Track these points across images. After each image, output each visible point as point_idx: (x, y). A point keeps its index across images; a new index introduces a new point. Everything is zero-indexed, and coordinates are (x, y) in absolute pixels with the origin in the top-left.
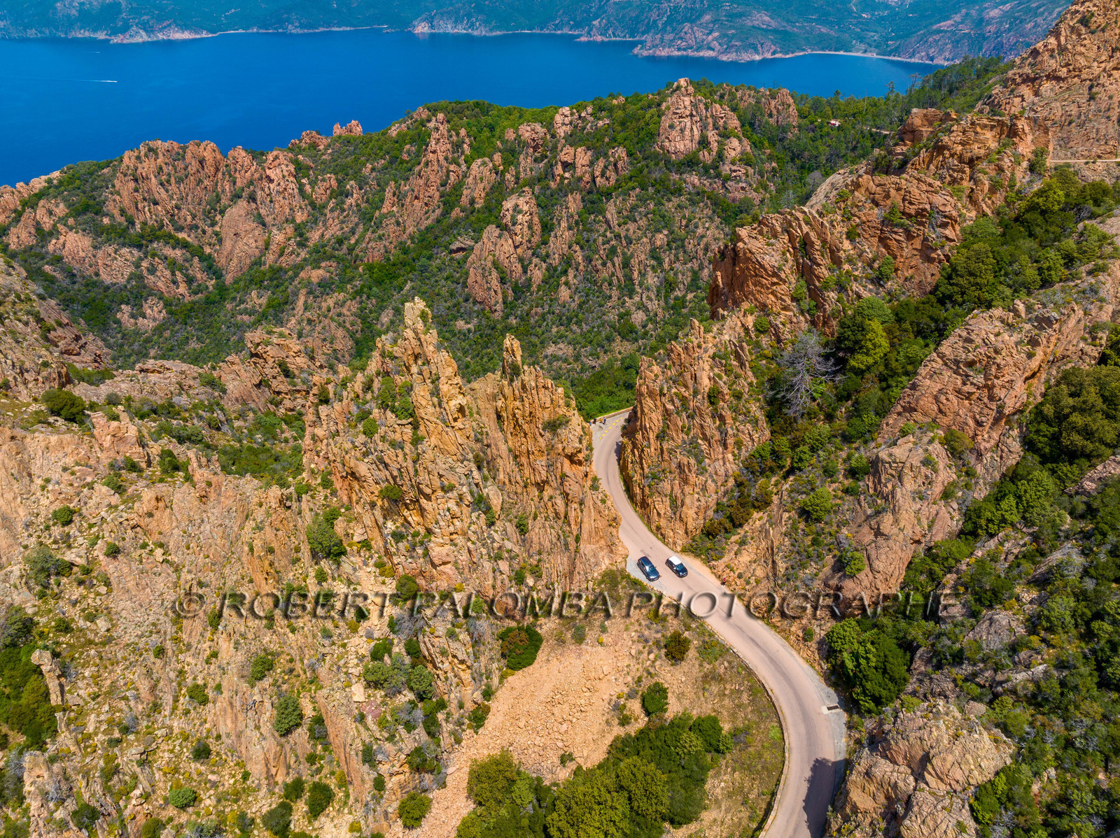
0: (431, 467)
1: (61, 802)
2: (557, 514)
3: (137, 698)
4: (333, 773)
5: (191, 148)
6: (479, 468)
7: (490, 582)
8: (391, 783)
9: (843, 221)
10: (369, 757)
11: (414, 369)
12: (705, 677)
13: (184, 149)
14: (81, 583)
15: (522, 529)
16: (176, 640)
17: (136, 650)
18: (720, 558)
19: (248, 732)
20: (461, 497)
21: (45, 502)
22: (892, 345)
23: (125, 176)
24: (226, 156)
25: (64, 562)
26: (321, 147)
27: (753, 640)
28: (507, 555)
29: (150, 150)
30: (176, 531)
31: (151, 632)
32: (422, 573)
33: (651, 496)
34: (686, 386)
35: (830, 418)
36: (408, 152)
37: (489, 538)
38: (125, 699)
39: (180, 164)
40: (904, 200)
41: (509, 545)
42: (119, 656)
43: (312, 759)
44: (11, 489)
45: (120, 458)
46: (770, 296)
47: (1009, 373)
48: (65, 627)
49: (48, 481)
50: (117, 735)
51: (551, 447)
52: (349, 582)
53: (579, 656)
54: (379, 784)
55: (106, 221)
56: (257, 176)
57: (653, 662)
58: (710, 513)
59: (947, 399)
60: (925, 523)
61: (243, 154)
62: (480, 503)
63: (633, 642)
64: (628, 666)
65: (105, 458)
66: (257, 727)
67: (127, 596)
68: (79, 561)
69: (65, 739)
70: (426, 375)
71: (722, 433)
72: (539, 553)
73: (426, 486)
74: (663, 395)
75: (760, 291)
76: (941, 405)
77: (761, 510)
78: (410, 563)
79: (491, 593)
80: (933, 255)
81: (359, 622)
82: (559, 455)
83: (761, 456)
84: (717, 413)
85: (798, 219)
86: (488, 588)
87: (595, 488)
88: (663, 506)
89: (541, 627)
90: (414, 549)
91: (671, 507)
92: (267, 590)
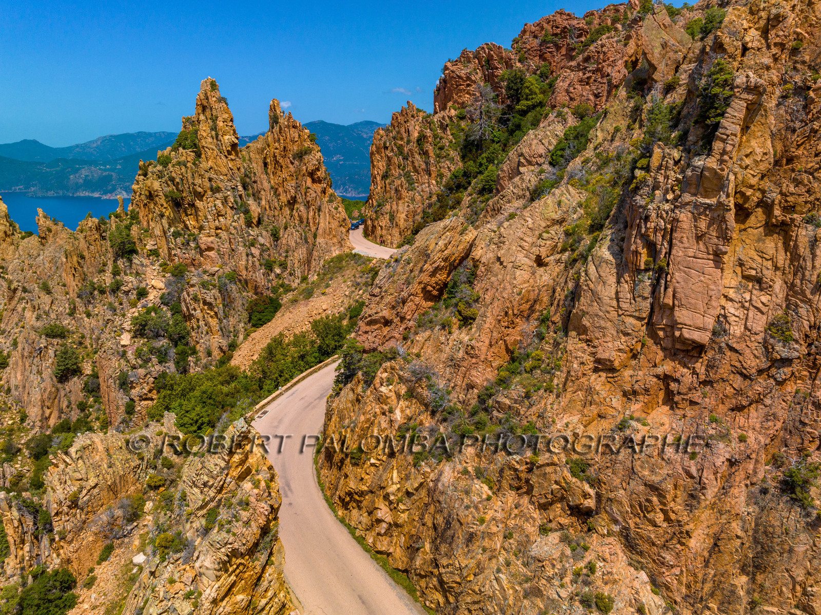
0: (203, 172)
2: (301, 219)
6: (245, 189)
7: (243, 263)
8: (140, 407)
9: (516, 53)
11: (202, 117)
15: (275, 236)
19: (32, 377)
28: (259, 246)
32: (192, 262)
34: (402, 139)
37: (246, 233)
40: (552, 27)
41: (262, 241)
43: (82, 407)
46: (466, 95)
47: (612, 56)
52: (138, 274)
54: (130, 408)
57: (362, 295)
58: (418, 217)
59: (574, 89)
62: (241, 208)
63: (348, 287)
71: (427, 163)
72: (287, 252)
73: (199, 186)
74: (386, 148)
75: (461, 96)
76: (571, 95)
77: (455, 208)
78: (184, 253)
79: (244, 273)
80: (574, 54)
81: (139, 299)
82: (304, 175)
83: (456, 177)
84: (422, 150)
85: (483, 48)
86: (242, 268)
87: (330, 201)
88: (384, 221)
89: (282, 300)
90: (188, 243)
91: (390, 220)
92: (73, 284)
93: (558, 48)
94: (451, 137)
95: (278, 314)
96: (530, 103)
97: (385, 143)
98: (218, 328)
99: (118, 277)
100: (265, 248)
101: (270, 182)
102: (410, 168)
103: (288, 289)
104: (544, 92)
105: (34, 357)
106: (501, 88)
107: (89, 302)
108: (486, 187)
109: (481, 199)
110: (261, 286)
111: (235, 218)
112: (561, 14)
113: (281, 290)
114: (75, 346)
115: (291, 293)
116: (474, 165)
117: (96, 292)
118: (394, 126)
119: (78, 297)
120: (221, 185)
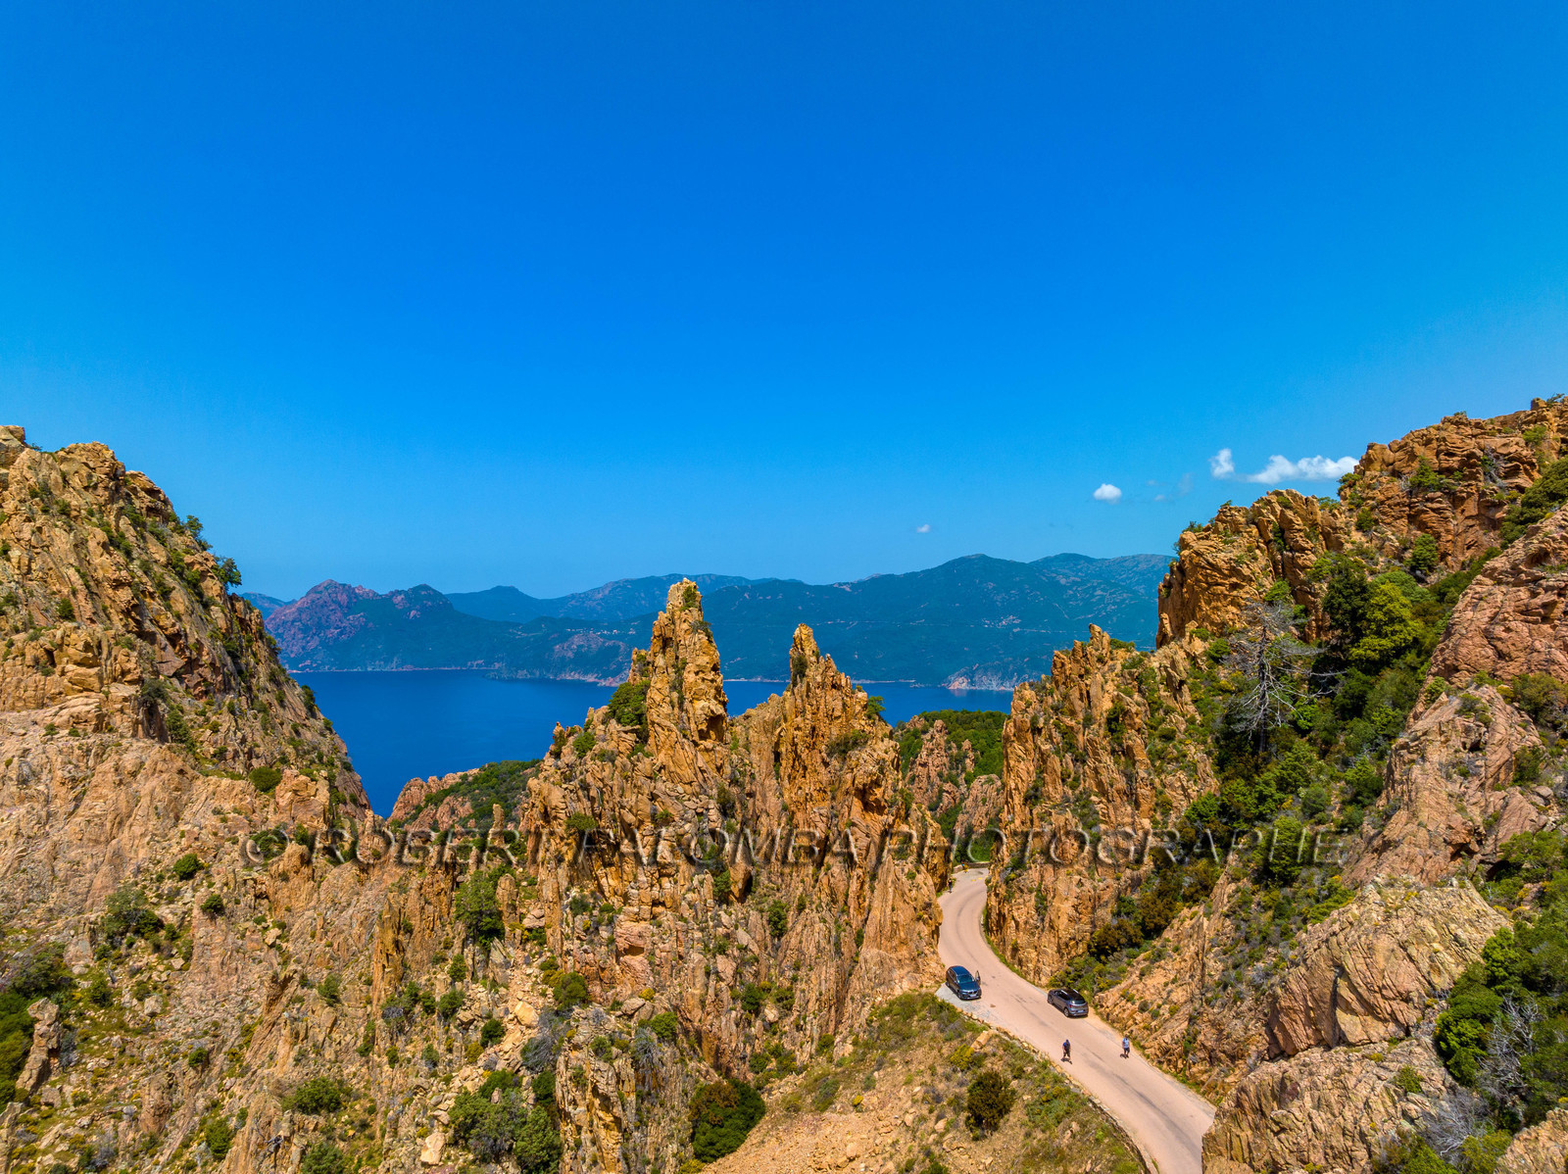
3: (134, 1118)
6: (724, 812)
7: (698, 991)
9: (1350, 510)
11: (660, 661)
15: (778, 926)
16: (234, 1056)
17: (172, 1055)
18: (1110, 986)
21: (175, 850)
27: (1141, 1096)
28: (736, 953)
30: (310, 913)
31: (206, 1033)
32: (598, 973)
34: (1073, 713)
35: (1326, 750)
37: (713, 919)
38: (119, 1116)
40: (1437, 455)
41: (744, 938)
42: (147, 1053)
44: (145, 824)
46: (1231, 608)
52: (494, 984)
53: (817, 1128)
57: (942, 1135)
58: (1105, 915)
59: (1508, 630)
60: (1477, 817)
63: (914, 1102)
64: (894, 1144)
67: (202, 977)
68: (173, 921)
70: (672, 663)
71: (1130, 778)
72: (797, 968)
73: (630, 810)
74: (1036, 731)
75: (1217, 608)
76: (1499, 644)
77: (1196, 901)
78: (585, 951)
79: (697, 1014)
80: (1499, 515)
81: (484, 1045)
82: (847, 793)
83: (1200, 816)
84: (1120, 745)
85: (1269, 502)
86: (694, 1002)
88: (1024, 910)
89: (770, 1094)
90: (597, 929)
91: (1037, 909)
92: (382, 989)
93: (1456, 501)
94: (1191, 708)
95: (754, 1136)
96: (1386, 643)
97: (1034, 721)
98: (617, 1154)
99: (458, 985)
100: (749, 955)
101: (782, 795)
102: (1090, 783)
103: (787, 1066)
104: (1422, 614)
105: (264, 1156)
106: (1315, 595)
107: (401, 1030)
108: (1275, 870)
109: (1261, 896)
110: (728, 1052)
111: (695, 883)
112: (1458, 424)
113: (773, 1064)
114: (351, 1133)
115: (790, 1078)
116: (1245, 790)
117: (418, 1008)
118: (1057, 682)
120: (674, 810)
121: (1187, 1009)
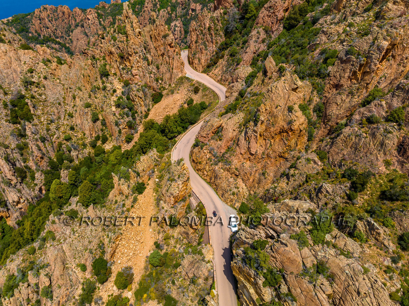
0: (131, 46)
1: (36, 135)
2: (167, 62)
3: (54, 114)
4: (108, 134)
5: (59, 8)
6: (145, 50)
7: (149, 80)
8: (123, 131)
10: (117, 124)
11: (126, 21)
12: (203, 96)
13: (57, 8)
14: (37, 87)
15: (158, 68)
16: (64, 102)
17: (53, 104)
18: (211, 72)
19: (84, 122)
20: (140, 56)
21: (25, 67)
22: (257, 11)
23: (36, 18)
24: (72, 11)
25: (32, 81)
26: (107, 8)
27: (216, 86)
28: (153, 73)
29: (45, 8)
30: (63, 75)
31: (57, 100)
32: (130, 79)
33: (194, 59)
34: (202, 27)
35: (240, 33)
36: (138, 8)
37: (148, 68)
38: (51, 115)
39: (56, 14)
41: (154, 71)
42: (49, 104)
43: (102, 130)
44: (15, 63)
45: (45, 58)
46: (227, 3)
47: (279, 8)
48: (33, 97)
49: (25, 62)
50: (49, 122)
51: (165, 43)
52: (111, 83)
53: (172, 97)
54: (120, 132)
55: (30, 35)
56: (84, 18)
57: (191, 95)
58: (209, 61)
59: (265, 18)
60: (257, 48)
61: (79, 10)
62: (146, 59)
63: (186, 91)
64: (184, 97)
65: (41, 58)
66: (87, 120)
67: (50, 90)
68: (36, 81)
69: (36, 121)
70: (129, 22)
71: (212, 39)
72: (163, 74)
73: (130, 52)
74: (196, 30)
75: (225, 3)
76: (264, 20)
77: (222, 59)
78: (127, 76)
79: (149, 83)
81: (114, 93)
82: (167, 45)
83: (222, 44)
84: (210, 33)
86: (148, 82)
87: (177, 55)
88: (196, 61)
89: (163, 93)
90: (128, 72)
91: (199, 61)
92: (88, 87)
94: (221, 24)
95: (163, 99)
96: (250, 15)
97: (196, 28)
98: (143, 104)
99: (104, 84)
100: (155, 73)
101: (153, 45)
102: (205, 39)
103: (164, 89)
104: (256, 9)
105: (84, 115)
106: (241, 2)
107: (95, 93)
108: (232, 54)
109: (231, 58)
110: (155, 88)
111: (144, 63)
113: (162, 89)
114: (95, 110)
115: (166, 90)
116: (229, 40)
117: (97, 89)
118: (199, 21)
119: (91, 91)
120: (137, 51)
121: (221, 75)
